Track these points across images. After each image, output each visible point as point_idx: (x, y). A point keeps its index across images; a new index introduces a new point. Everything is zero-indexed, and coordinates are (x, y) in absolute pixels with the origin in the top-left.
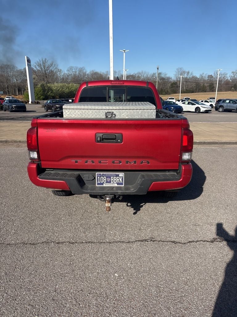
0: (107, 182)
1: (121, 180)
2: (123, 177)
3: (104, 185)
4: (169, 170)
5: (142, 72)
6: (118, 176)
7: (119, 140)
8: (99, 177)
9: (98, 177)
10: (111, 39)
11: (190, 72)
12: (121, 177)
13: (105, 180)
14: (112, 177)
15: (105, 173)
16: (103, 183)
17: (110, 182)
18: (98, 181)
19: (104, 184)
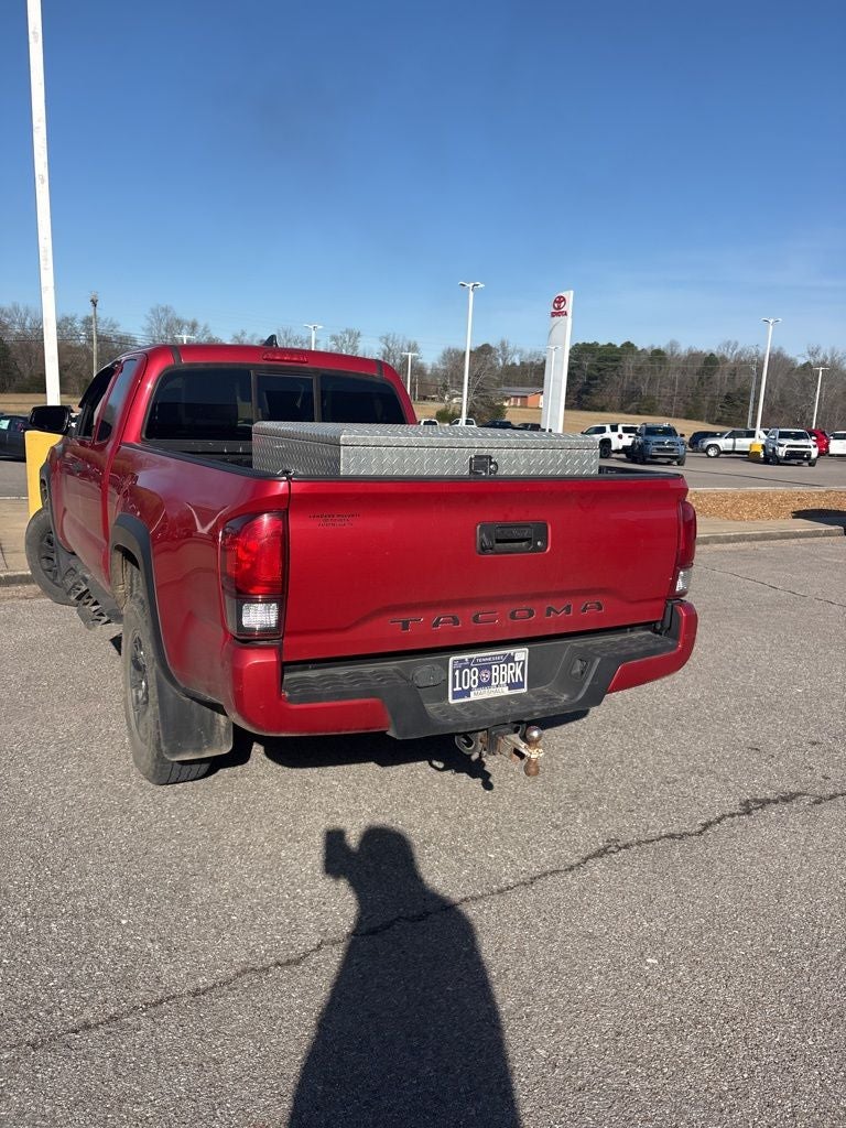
0: (481, 685)
1: (518, 672)
2: (524, 661)
3: (474, 697)
4: (632, 627)
5: (16, 309)
6: (510, 659)
7: (539, 543)
8: (457, 673)
9: (454, 671)
10: (43, 183)
11: (201, 324)
12: (519, 662)
13: (476, 677)
14: (494, 667)
15: (474, 656)
16: (470, 689)
17: (489, 684)
18: (454, 686)
19: (472, 693)
